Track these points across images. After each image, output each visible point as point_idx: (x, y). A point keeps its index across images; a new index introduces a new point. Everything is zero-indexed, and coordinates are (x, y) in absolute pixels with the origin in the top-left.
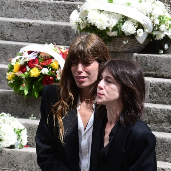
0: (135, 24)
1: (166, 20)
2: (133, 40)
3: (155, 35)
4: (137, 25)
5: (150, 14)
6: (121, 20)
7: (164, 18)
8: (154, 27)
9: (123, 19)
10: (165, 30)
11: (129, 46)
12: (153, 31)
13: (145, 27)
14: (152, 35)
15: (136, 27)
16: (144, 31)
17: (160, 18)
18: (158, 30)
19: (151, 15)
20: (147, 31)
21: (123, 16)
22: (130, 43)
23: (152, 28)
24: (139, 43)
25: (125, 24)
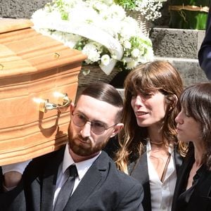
0: (98, 48)
1: (140, 42)
2: (96, 70)
3: (126, 64)
4: (102, 50)
5: (119, 35)
6: (80, 44)
7: (137, 40)
8: (125, 53)
9: (82, 42)
10: (139, 57)
11: (91, 77)
12: (122, 58)
13: (112, 52)
14: (123, 63)
15: (100, 52)
16: (111, 57)
17: (131, 40)
18: (130, 56)
19: (120, 37)
20: (115, 57)
21: (83, 37)
22: (92, 74)
23: (121, 53)
24: (105, 74)
25: (85, 48)
